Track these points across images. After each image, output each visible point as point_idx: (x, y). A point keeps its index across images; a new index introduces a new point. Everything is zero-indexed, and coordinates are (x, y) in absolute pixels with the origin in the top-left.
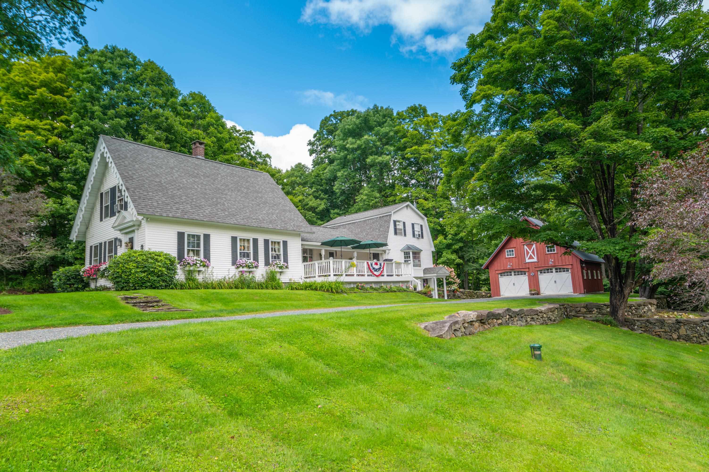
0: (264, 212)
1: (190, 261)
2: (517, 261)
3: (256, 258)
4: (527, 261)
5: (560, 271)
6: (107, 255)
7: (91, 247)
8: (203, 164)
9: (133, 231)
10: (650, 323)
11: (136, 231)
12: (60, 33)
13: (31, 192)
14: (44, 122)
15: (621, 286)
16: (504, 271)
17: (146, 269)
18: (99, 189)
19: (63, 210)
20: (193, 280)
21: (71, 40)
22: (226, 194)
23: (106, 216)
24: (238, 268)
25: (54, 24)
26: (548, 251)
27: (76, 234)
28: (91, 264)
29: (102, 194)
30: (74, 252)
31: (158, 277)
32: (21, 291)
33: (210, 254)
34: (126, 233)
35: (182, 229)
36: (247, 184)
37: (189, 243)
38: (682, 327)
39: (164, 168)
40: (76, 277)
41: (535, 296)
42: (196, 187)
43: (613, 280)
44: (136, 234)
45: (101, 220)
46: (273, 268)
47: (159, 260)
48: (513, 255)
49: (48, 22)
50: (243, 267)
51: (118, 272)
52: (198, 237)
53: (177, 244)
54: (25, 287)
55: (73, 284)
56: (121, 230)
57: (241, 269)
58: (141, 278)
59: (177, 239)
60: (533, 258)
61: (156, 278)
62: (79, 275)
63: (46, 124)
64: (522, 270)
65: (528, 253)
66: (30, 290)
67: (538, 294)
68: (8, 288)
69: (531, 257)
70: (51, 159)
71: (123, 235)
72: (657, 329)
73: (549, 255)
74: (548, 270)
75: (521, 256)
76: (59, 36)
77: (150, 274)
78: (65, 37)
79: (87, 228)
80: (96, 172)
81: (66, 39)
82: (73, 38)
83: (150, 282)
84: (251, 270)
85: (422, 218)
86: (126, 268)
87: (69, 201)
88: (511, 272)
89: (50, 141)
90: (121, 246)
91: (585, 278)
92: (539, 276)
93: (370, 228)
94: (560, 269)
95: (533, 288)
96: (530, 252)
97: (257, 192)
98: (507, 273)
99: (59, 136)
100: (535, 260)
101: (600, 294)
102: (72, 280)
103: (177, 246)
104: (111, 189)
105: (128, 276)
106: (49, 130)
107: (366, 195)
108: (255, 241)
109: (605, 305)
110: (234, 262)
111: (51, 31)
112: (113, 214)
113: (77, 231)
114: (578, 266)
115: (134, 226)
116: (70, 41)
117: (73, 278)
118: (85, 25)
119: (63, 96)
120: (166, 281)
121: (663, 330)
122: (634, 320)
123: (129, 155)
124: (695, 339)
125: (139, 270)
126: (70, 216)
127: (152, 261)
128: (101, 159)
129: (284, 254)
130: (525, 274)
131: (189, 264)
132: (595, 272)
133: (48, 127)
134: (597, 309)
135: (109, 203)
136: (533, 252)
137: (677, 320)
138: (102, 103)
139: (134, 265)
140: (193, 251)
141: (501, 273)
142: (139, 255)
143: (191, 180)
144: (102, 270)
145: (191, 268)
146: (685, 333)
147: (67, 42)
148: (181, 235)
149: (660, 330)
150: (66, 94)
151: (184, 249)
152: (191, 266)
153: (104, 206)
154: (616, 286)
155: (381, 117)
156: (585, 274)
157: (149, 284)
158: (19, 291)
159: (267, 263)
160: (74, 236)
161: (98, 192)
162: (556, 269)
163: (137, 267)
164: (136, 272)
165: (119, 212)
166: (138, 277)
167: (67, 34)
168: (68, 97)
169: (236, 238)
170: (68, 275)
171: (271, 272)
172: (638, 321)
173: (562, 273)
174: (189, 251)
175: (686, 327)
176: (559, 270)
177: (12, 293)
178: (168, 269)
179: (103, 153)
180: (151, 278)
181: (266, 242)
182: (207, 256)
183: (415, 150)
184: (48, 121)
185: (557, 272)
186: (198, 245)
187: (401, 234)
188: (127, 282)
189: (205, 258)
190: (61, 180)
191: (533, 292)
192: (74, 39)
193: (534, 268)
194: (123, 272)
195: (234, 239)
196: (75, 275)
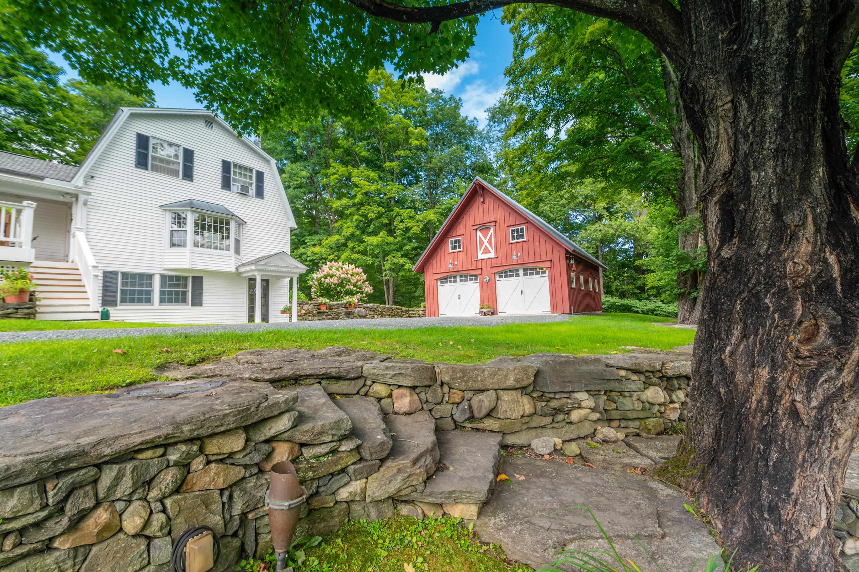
2: (464, 257)
4: (481, 256)
5: (531, 274)
16: (444, 275)
26: (513, 238)
41: (489, 318)
48: (459, 247)
60: (489, 252)
64: (472, 272)
65: (482, 243)
67: (493, 314)
69: (487, 251)
73: (514, 246)
74: (512, 272)
75: (471, 249)
88: (455, 277)
91: (574, 286)
92: (498, 283)
94: (531, 269)
95: (486, 303)
96: (486, 242)
98: (450, 278)
100: (492, 255)
101: (597, 315)
109: (636, 372)
114: (561, 263)
130: (476, 279)
132: (590, 279)
134: (593, 394)
136: (490, 242)
141: (441, 279)
156: (574, 280)
162: (525, 270)
173: (534, 276)
176: (529, 271)
185: (525, 275)
191: (484, 310)
193: (489, 269)
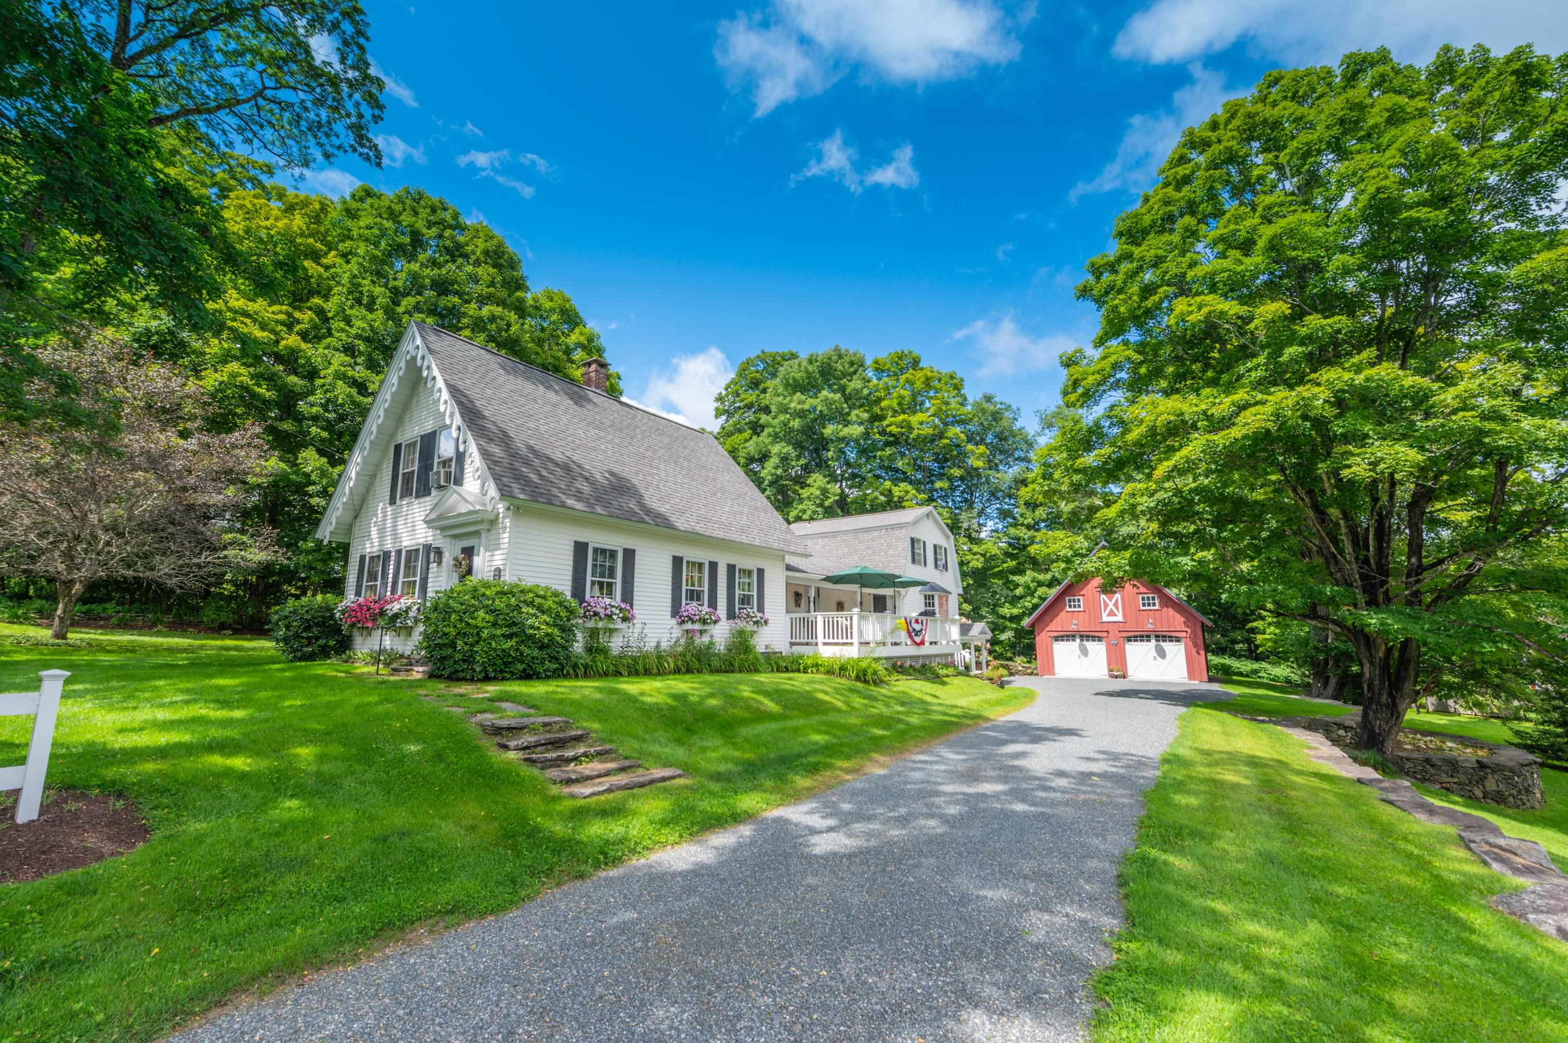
0: (727, 509)
1: (599, 609)
2: (1087, 618)
3: (713, 604)
4: (1105, 618)
5: (1165, 641)
6: (401, 579)
7: (362, 558)
8: (607, 405)
9: (477, 533)
10: (1432, 766)
11: (483, 535)
12: (327, 135)
13: (237, 434)
14: (276, 308)
15: (1390, 695)
16: (1061, 634)
17: (515, 629)
18: (392, 435)
19: (297, 475)
20: (604, 651)
21: (350, 150)
22: (657, 468)
23: (407, 493)
24: (683, 622)
25: (317, 115)
26: (1144, 605)
27: (331, 528)
28: (358, 594)
29: (398, 448)
30: (311, 557)
31: (542, 647)
32: (195, 626)
33: (632, 591)
34: (456, 537)
35: (583, 535)
36: (686, 452)
37: (594, 566)
38: (1490, 776)
39: (540, 402)
40: (324, 623)
41: (1119, 680)
42: (603, 447)
43: (1376, 682)
44: (483, 540)
45: (393, 501)
46: (740, 624)
47: (546, 607)
48: (1079, 607)
49: (306, 109)
50: (693, 622)
51: (445, 634)
52: (613, 554)
53: (571, 568)
54: (205, 619)
55: (317, 639)
56: (443, 529)
57: (689, 626)
58: (504, 650)
59: (572, 558)
60: (1116, 615)
61: (536, 653)
62: (332, 617)
63: (281, 312)
64: (1096, 634)
65: (1106, 605)
66: (216, 625)
67: (1124, 677)
68: (168, 618)
69: (1111, 613)
70: (281, 377)
71: (448, 540)
72: (1444, 778)
73: (1144, 613)
74: (1144, 637)
75: (1094, 610)
76: (323, 140)
77: (522, 642)
78: (337, 142)
79: (356, 517)
80: (393, 400)
81: (339, 147)
82: (351, 146)
83: (523, 662)
84: (705, 627)
85: (947, 537)
86: (468, 624)
87: (310, 460)
88: (1076, 636)
89: (283, 343)
90: (440, 563)
92: (1127, 647)
93: (868, 548)
94: (1164, 636)
95: (1114, 666)
96: (1111, 605)
97: (703, 467)
98: (1068, 636)
99: (304, 336)
100: (1119, 618)
102: (314, 629)
103: (570, 573)
104: (422, 437)
105: (472, 645)
106: (283, 323)
107: (819, 488)
108: (713, 566)
110: (676, 611)
111: (310, 129)
112: (424, 491)
113: (334, 521)
114: (1197, 634)
115: (482, 521)
116: (346, 151)
117: (317, 625)
118: (381, 123)
119: (319, 264)
120: (557, 659)
121: (1456, 780)
122: (1402, 758)
123: (471, 369)
124: (1511, 799)
125: (499, 632)
126: (311, 488)
127: (531, 611)
128: (406, 373)
129: (758, 596)
130: (1101, 641)
131: (596, 614)
133: (282, 317)
135: (416, 468)
136: (1116, 605)
137: (1478, 762)
138: (392, 283)
139: (488, 617)
140: (601, 585)
141: (1057, 637)
142: (498, 593)
143: (593, 432)
144: (390, 613)
145: (600, 625)
146: (1495, 788)
147: (339, 153)
148: (580, 549)
149: (1450, 780)
150: (324, 261)
151: (585, 579)
152: (601, 619)
153: (401, 472)
154: (1380, 695)
155: (847, 366)
157: (521, 667)
158: (190, 624)
159: (731, 615)
160: (326, 532)
161: (389, 443)
162: (1157, 636)
163: (495, 624)
164: (493, 637)
165: (440, 487)
166: (495, 650)
167: (342, 136)
168: (327, 268)
169: (681, 558)
170: (309, 617)
171: (741, 633)
172: (1408, 759)
173: (1169, 644)
174: (593, 583)
175: (1496, 776)
176: (1162, 638)
177: (176, 629)
178: (563, 629)
179: (414, 359)
180: (527, 651)
181: (731, 568)
182: (628, 596)
183: (904, 420)
184: (284, 308)
185: (1158, 641)
186: (612, 574)
187: (920, 564)
188: (469, 659)
189: (623, 600)
190: (299, 418)
191: (1115, 673)
192: (355, 150)
193: (1116, 632)
194: (458, 634)
195: (677, 562)
196: (322, 617)
